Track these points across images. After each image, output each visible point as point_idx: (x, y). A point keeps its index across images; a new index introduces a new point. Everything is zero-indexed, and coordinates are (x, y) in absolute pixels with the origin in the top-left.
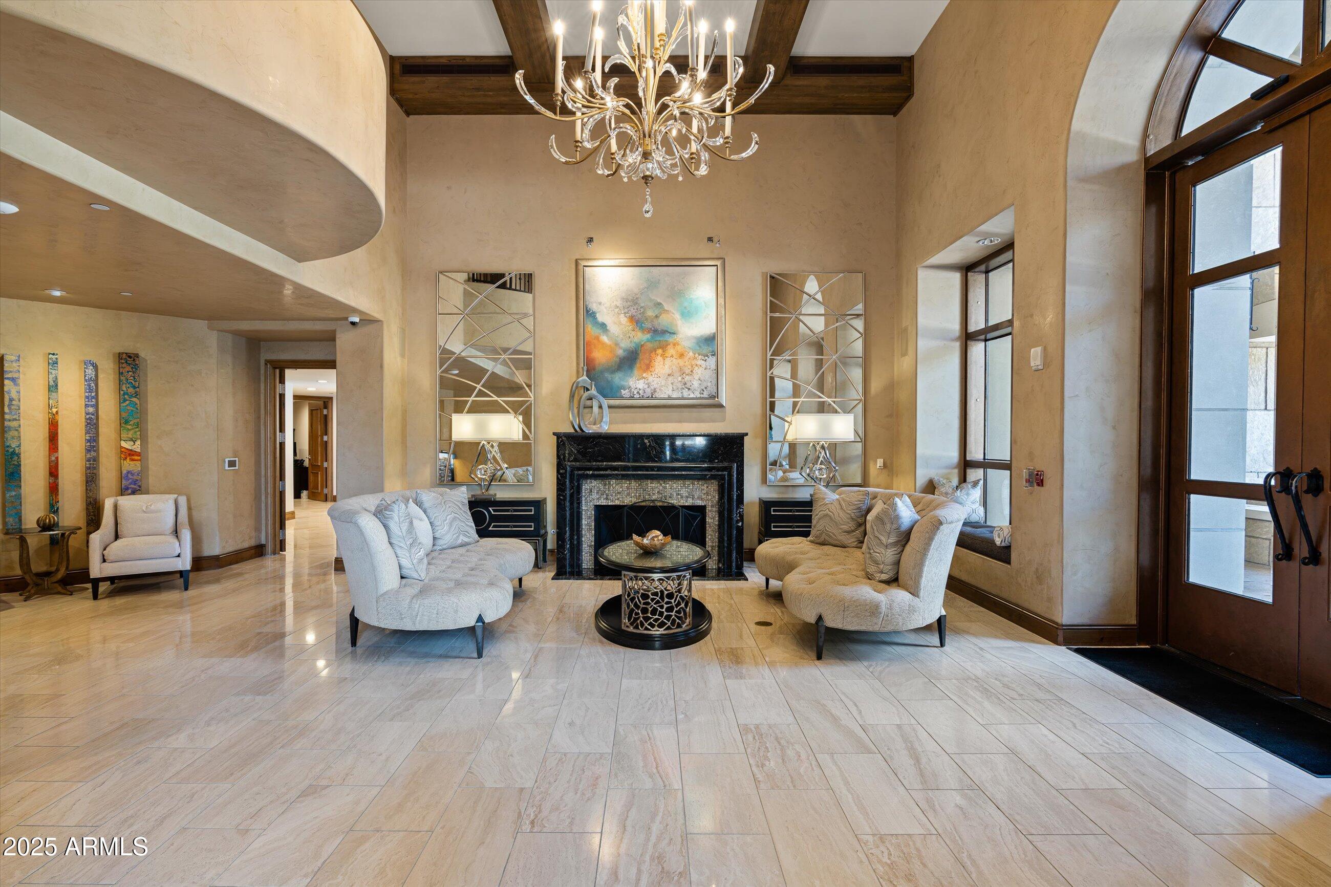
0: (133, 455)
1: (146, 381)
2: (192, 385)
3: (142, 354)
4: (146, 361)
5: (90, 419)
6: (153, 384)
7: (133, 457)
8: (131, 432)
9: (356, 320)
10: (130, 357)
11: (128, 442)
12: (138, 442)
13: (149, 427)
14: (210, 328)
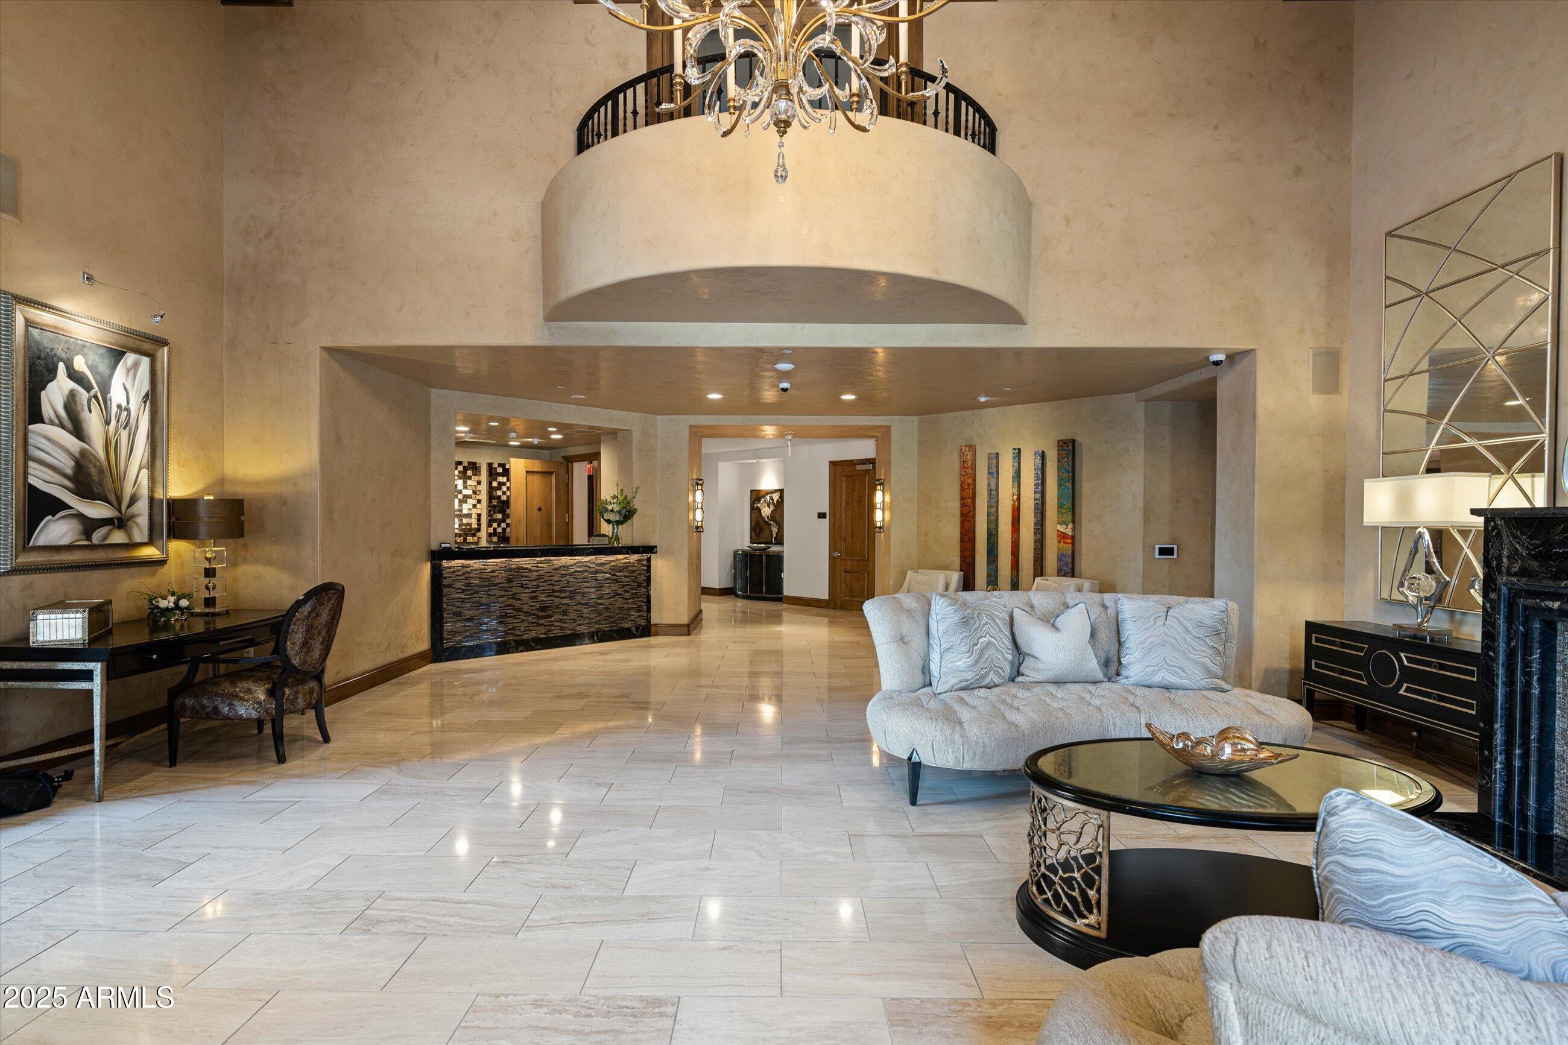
0: (1066, 538)
1: (1081, 465)
2: (1120, 465)
3: (1079, 439)
4: (1081, 444)
5: (1037, 503)
6: (1086, 469)
7: (1066, 540)
8: (1065, 516)
9: (1220, 357)
10: (1065, 443)
11: (1062, 526)
12: (1070, 526)
13: (1083, 511)
14: (1138, 400)
